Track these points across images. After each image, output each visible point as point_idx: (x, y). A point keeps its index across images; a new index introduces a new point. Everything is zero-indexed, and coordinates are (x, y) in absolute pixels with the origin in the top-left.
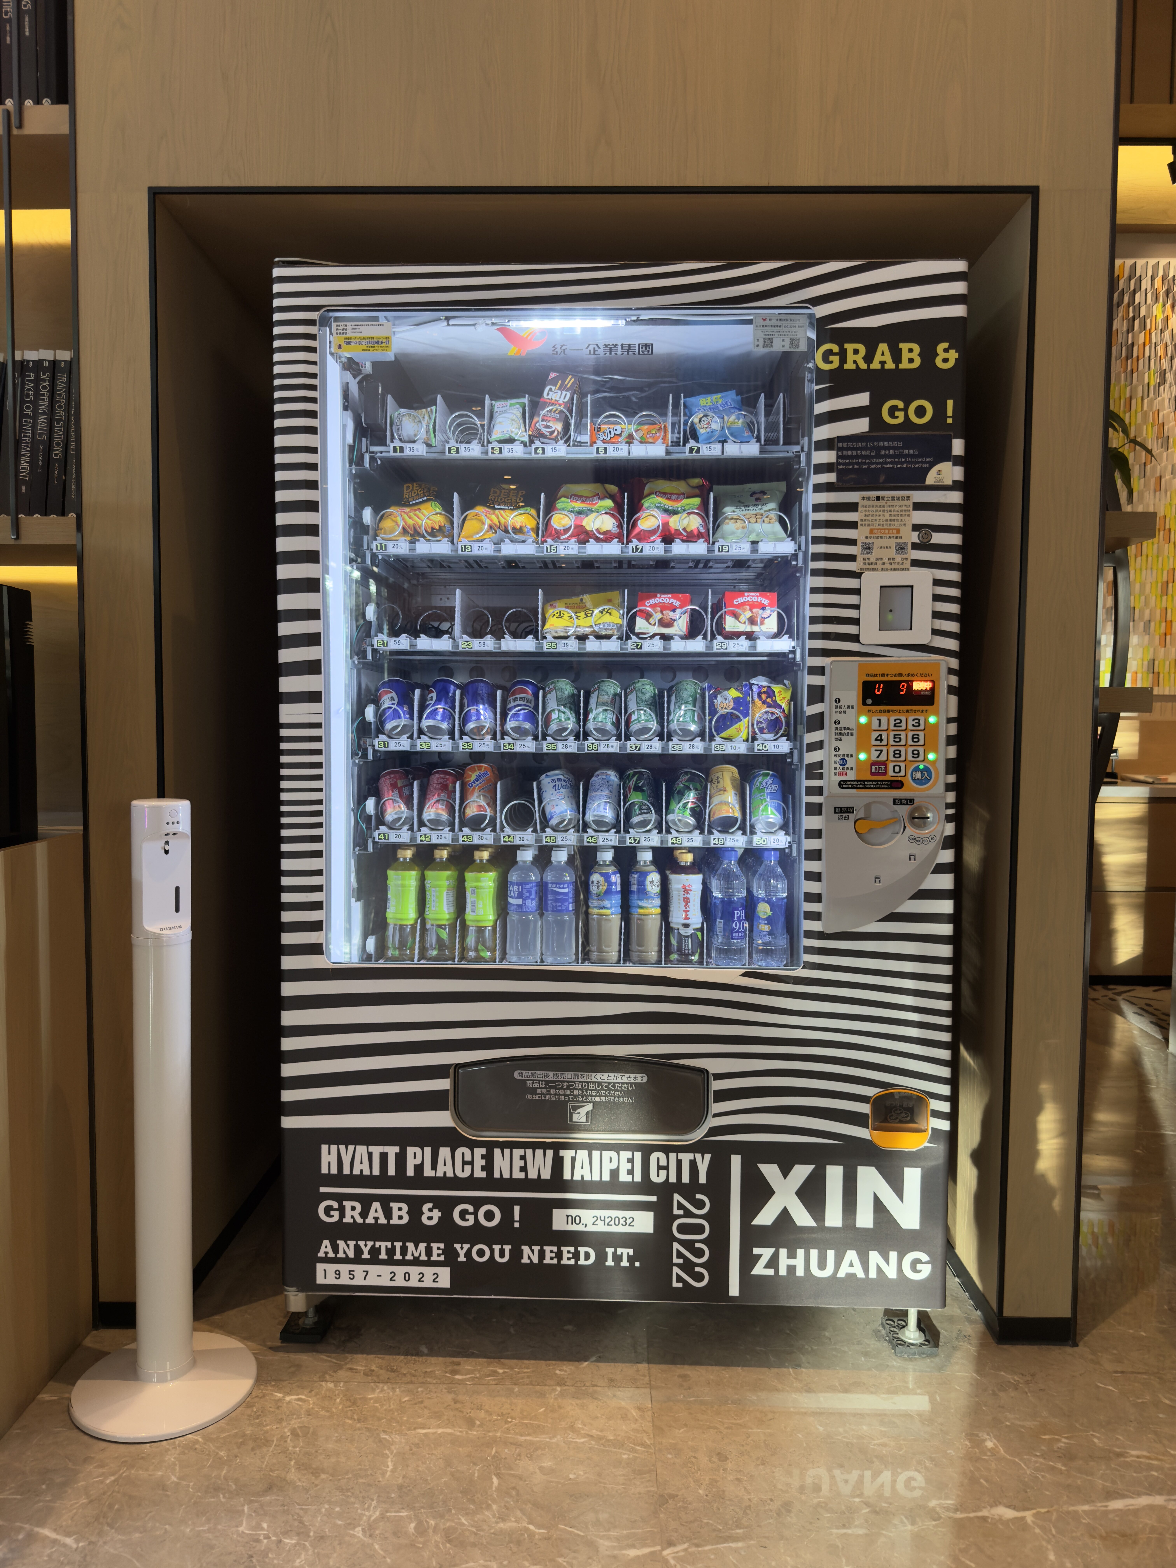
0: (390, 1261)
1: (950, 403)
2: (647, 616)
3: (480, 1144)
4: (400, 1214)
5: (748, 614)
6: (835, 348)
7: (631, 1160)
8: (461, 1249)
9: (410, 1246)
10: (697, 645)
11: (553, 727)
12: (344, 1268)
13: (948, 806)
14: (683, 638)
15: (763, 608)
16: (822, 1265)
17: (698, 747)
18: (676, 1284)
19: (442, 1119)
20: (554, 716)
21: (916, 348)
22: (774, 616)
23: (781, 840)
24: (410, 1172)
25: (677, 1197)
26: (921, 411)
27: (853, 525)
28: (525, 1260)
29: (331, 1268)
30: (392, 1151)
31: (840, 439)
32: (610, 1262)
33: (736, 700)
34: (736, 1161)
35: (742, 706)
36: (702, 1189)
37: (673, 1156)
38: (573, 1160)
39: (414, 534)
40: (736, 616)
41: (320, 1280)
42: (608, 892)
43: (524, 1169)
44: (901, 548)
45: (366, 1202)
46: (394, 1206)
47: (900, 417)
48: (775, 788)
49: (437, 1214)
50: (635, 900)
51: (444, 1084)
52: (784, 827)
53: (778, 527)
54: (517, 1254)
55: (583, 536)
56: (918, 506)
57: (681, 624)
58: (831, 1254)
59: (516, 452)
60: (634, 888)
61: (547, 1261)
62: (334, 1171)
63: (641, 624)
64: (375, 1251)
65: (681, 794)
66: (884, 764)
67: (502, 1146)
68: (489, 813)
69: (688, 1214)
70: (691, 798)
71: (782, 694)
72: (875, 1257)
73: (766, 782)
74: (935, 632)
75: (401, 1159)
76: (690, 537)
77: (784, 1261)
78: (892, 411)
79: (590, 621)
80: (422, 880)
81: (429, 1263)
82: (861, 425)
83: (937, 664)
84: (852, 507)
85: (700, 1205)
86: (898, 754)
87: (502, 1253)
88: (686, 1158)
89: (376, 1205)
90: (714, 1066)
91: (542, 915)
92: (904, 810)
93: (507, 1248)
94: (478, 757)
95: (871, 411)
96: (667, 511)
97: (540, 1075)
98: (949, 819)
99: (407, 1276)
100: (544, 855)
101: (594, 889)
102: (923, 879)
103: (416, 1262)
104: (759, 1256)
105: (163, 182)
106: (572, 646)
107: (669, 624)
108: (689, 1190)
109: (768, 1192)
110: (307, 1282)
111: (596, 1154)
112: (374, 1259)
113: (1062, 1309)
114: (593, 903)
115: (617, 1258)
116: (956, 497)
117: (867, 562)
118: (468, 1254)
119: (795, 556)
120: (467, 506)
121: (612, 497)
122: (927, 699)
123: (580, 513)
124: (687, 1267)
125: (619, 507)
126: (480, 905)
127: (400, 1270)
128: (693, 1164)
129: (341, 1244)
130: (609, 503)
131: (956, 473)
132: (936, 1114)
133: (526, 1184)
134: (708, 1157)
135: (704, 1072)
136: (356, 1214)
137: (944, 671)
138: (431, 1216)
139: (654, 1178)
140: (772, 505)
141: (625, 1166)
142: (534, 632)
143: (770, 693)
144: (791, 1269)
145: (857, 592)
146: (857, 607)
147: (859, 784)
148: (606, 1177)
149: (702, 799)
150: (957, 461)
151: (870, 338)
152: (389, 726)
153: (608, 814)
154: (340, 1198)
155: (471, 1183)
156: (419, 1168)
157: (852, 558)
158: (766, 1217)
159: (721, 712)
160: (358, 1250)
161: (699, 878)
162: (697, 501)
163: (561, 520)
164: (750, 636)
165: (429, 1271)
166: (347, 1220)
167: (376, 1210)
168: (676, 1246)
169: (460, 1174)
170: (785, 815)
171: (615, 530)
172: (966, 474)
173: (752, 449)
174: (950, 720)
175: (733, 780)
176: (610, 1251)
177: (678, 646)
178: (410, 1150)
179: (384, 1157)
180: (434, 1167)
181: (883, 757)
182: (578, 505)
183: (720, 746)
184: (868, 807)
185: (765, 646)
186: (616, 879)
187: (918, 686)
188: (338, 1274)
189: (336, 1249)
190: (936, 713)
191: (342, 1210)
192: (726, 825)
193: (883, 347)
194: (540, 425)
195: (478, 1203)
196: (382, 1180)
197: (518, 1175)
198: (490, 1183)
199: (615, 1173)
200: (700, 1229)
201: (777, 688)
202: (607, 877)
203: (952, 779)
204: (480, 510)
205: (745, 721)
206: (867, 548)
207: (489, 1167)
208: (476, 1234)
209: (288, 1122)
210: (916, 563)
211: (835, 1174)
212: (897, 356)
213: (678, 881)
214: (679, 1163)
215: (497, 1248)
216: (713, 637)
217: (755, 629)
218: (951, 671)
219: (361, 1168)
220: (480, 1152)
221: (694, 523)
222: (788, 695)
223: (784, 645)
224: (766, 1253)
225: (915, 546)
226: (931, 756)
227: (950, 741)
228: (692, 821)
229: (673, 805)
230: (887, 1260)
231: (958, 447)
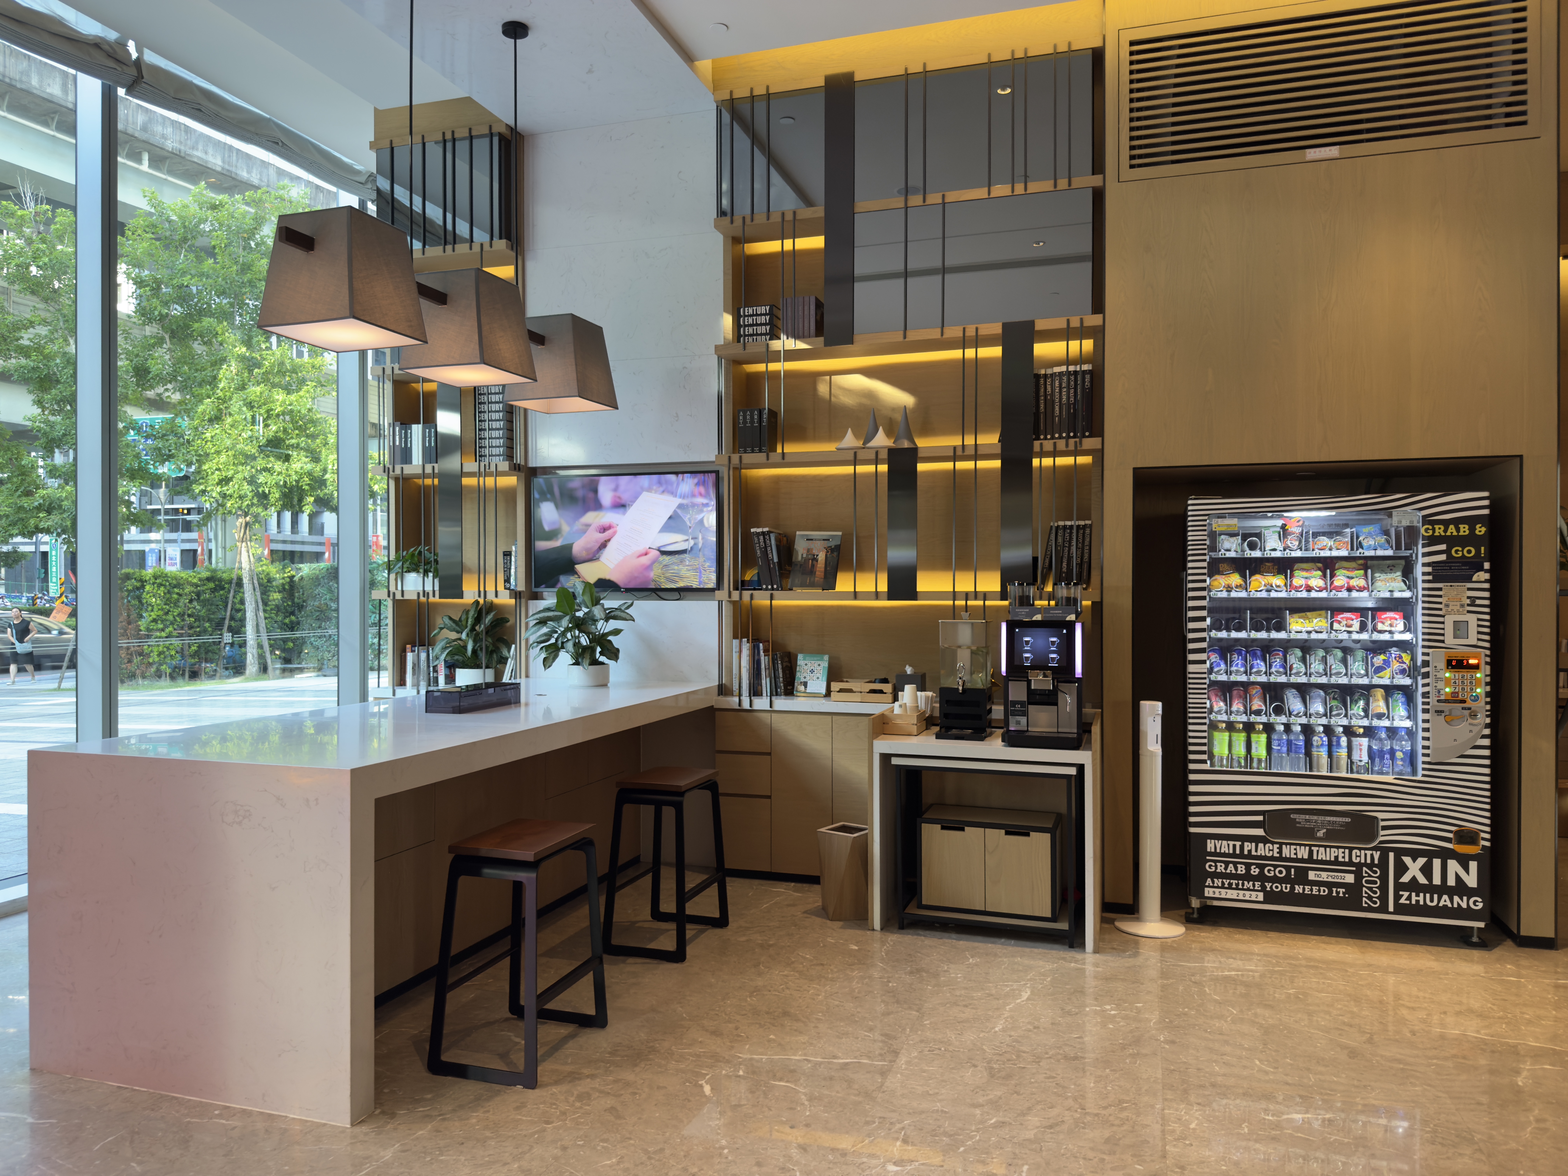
0: (1237, 889)
1: (1483, 548)
2: (1339, 622)
3: (1277, 843)
4: (1241, 870)
5: (1389, 622)
6: (1430, 527)
7: (1344, 853)
8: (1268, 885)
9: (1246, 883)
10: (1364, 636)
11: (1294, 671)
12: (1217, 890)
13: (1487, 711)
14: (1357, 632)
15: (1396, 619)
16: (1432, 900)
17: (1365, 681)
18: (1364, 905)
19: (1260, 832)
20: (1294, 666)
21: (1467, 527)
22: (1402, 623)
23: (1408, 724)
24: (1246, 852)
25: (1364, 869)
26: (1469, 552)
27: (1440, 596)
28: (1296, 891)
29: (1211, 890)
30: (1238, 844)
31: (1434, 562)
32: (1334, 894)
33: (1384, 660)
34: (1391, 855)
35: (1387, 663)
36: (1376, 866)
37: (1363, 852)
38: (1318, 851)
39: (1229, 589)
40: (1383, 623)
41: (1206, 894)
42: (1322, 745)
43: (1296, 854)
44: (1462, 606)
45: (1227, 864)
46: (1239, 866)
47: (1460, 554)
48: (1403, 700)
49: (1257, 870)
50: (1334, 749)
51: (1260, 818)
52: (1409, 717)
53: (1402, 584)
54: (1292, 888)
55: (1309, 589)
56: (1469, 589)
57: (1356, 625)
58: (1436, 896)
59: (1278, 554)
60: (1334, 743)
61: (1306, 892)
62: (1213, 850)
63: (1336, 626)
64: (1230, 884)
65: (1357, 702)
66: (1457, 693)
67: (1286, 844)
68: (1264, 708)
69: (1370, 876)
70: (1361, 703)
71: (1406, 658)
72: (1456, 899)
73: (1399, 697)
74: (1479, 640)
75: (1242, 847)
76: (1361, 589)
77: (1414, 898)
78: (1457, 551)
79: (1312, 625)
80: (1230, 737)
81: (1254, 890)
82: (1443, 557)
83: (1480, 653)
84: (1440, 589)
85: (1375, 872)
86: (1463, 689)
87: (1286, 888)
88: (1369, 853)
89: (1231, 865)
90: (1380, 816)
91: (1288, 755)
92: (1467, 712)
93: (1288, 886)
94: (1254, 683)
95: (1447, 552)
96: (1348, 577)
97: (1303, 816)
98: (1487, 716)
99: (1244, 895)
100: (1288, 727)
101: (1315, 743)
102: (1476, 741)
103: (1248, 889)
104: (1402, 895)
105: (1139, 465)
106: (1304, 636)
107: (1350, 626)
108: (1370, 866)
109: (1406, 869)
110: (1201, 895)
111: (1328, 849)
112: (1230, 887)
113: (1550, 934)
114: (1314, 750)
115: (1338, 893)
116: (1487, 586)
117: (1447, 611)
118: (1271, 887)
119: (1412, 598)
120: (1251, 575)
121: (1319, 569)
122: (1476, 667)
123: (1306, 578)
124: (1370, 898)
125: (1324, 576)
126: (1260, 749)
127: (1241, 892)
128: (1372, 855)
129: (1216, 880)
130: (1320, 573)
131: (1487, 576)
132: (1484, 839)
133: (1297, 860)
134: (1379, 853)
135: (1376, 818)
136: (1222, 868)
137: (1483, 656)
138: (1255, 871)
139: (1354, 860)
140: (1399, 573)
141: (1341, 855)
142: (1285, 629)
143: (1401, 657)
144: (1417, 901)
145: (1443, 623)
146: (1443, 629)
147: (1446, 701)
148: (1333, 859)
149: (1367, 704)
150: (1486, 571)
151: (1446, 523)
152: (1216, 670)
153: (1321, 710)
154: (1215, 862)
155: (1272, 858)
156: (1250, 851)
157: (1440, 609)
158: (1405, 879)
159: (1376, 665)
160: (1223, 883)
161: (1367, 739)
162: (1362, 572)
163: (1298, 581)
164: (1390, 632)
165: (1254, 893)
166: (1218, 870)
167: (1231, 868)
168: (1364, 889)
169: (1268, 855)
170: (1409, 711)
171: (1324, 586)
172: (1491, 576)
173: (1389, 553)
174: (1487, 676)
175: (1382, 696)
176: (1334, 890)
177: (1355, 636)
178: (1246, 844)
179: (1234, 846)
180: (1256, 851)
181: (1457, 690)
182: (1305, 574)
183: (1376, 681)
184: (1450, 711)
185: (1398, 637)
186: (1325, 739)
187: (1472, 661)
188: (1214, 893)
189: (1213, 882)
190: (1480, 672)
191: (1216, 867)
192: (1380, 716)
193: (1452, 526)
194: (1289, 543)
195: (1275, 867)
196: (1234, 855)
197: (1293, 856)
198: (1281, 859)
199: (1336, 857)
200: (1375, 883)
201: (1403, 655)
202: (1321, 738)
203: (1488, 699)
204: (1258, 576)
205: (1388, 670)
206: (1447, 606)
207: (1280, 852)
208: (1275, 879)
209: (1192, 830)
210: (1469, 612)
211: (1437, 863)
212: (1458, 530)
213: (1356, 741)
214: (1366, 855)
215: (1284, 885)
216: (1372, 633)
217: (1393, 629)
218: (1486, 656)
219: (1225, 850)
220: (1276, 846)
221: (1362, 583)
222: (1409, 658)
223: (1407, 636)
224: (1406, 894)
225: (1468, 605)
226: (1479, 690)
227: (1487, 684)
228: (1362, 714)
229: (1353, 706)
230: (1462, 900)
231: (1487, 565)
